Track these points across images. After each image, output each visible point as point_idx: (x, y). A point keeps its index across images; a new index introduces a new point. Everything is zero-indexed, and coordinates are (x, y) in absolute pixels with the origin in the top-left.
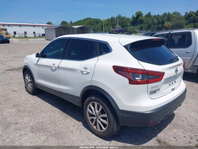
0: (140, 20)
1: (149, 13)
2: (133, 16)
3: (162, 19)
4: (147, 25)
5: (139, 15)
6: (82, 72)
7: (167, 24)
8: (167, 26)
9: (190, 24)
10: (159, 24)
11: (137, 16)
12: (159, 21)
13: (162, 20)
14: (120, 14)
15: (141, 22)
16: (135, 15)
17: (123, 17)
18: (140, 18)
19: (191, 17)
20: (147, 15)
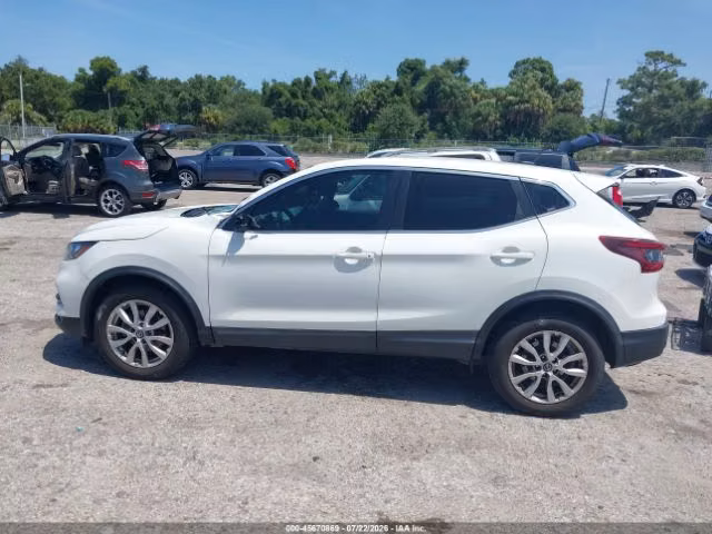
0: (112, 90)
1: (144, 70)
2: (81, 70)
3: (190, 95)
4: (140, 111)
5: (104, 70)
6: (496, 260)
7: (210, 112)
8: (212, 120)
9: (279, 120)
10: (182, 109)
11: (96, 73)
12: (183, 99)
13: (192, 99)
14: (23, 57)
15: (119, 98)
16: (91, 69)
17: (33, 70)
18: (111, 82)
19: (280, 97)
20: (134, 73)
